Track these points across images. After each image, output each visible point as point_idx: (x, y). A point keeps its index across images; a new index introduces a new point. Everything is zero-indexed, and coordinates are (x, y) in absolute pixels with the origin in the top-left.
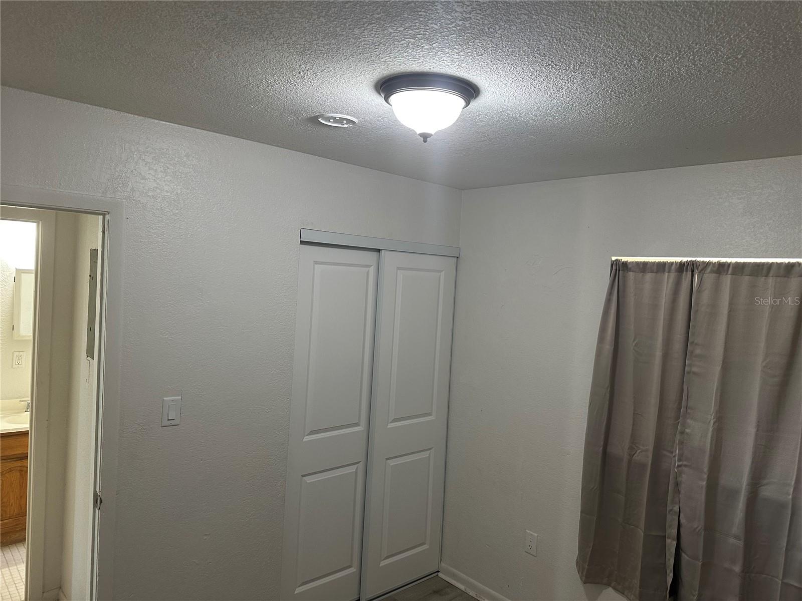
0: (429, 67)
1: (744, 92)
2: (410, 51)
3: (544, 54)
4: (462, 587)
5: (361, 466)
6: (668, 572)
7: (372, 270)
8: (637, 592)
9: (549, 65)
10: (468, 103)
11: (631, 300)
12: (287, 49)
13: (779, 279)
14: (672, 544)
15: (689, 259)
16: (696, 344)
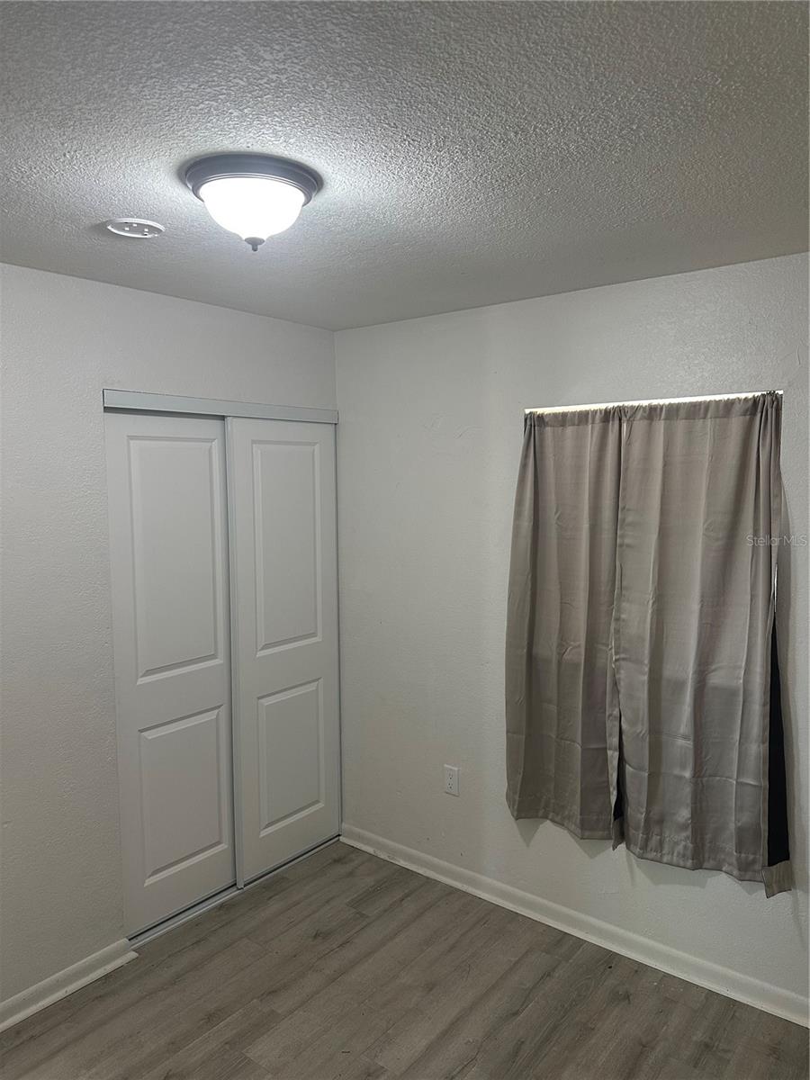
0: (244, 145)
1: (651, 177)
2: (214, 120)
3: (395, 124)
4: (370, 850)
5: (223, 711)
6: (611, 789)
7: (216, 445)
8: (578, 821)
9: (405, 140)
10: (308, 199)
11: (550, 463)
12: (39, 119)
13: (718, 420)
14: (613, 756)
15: (616, 404)
16: (628, 510)
